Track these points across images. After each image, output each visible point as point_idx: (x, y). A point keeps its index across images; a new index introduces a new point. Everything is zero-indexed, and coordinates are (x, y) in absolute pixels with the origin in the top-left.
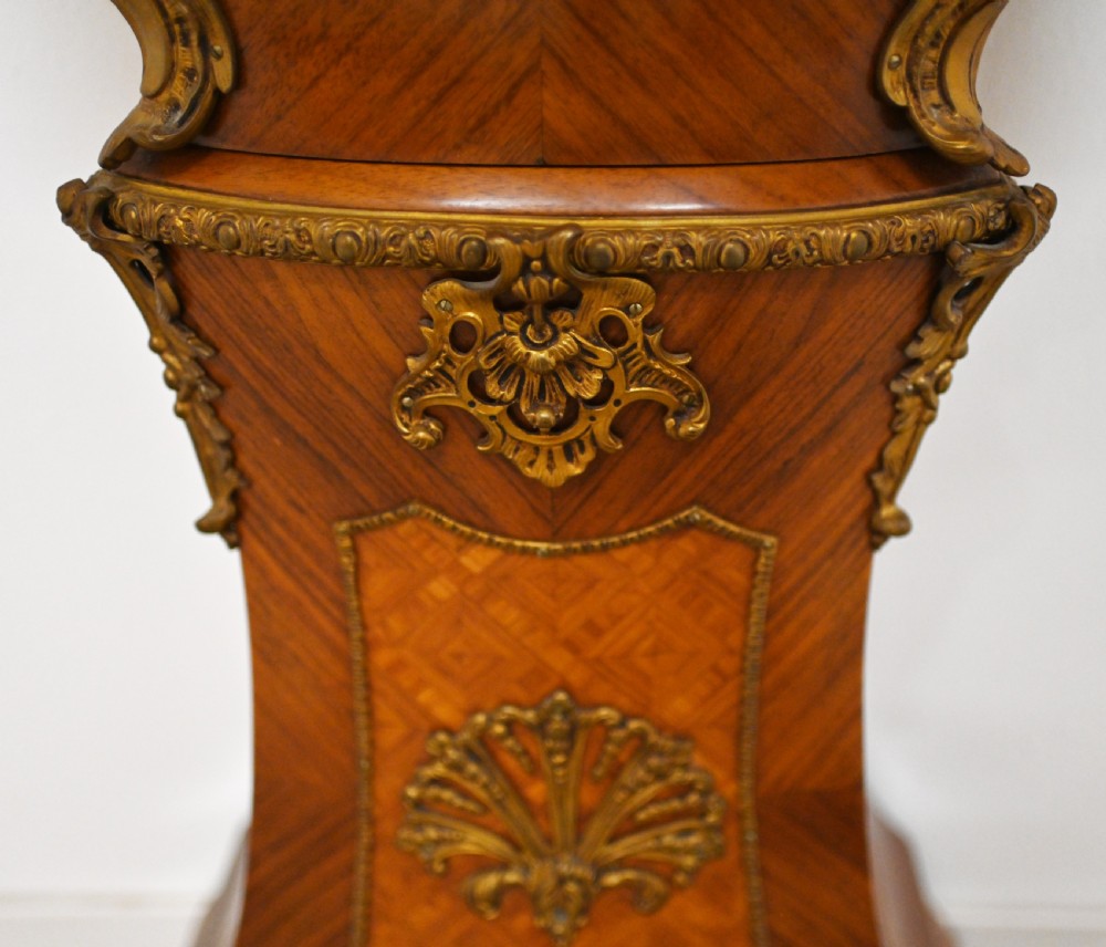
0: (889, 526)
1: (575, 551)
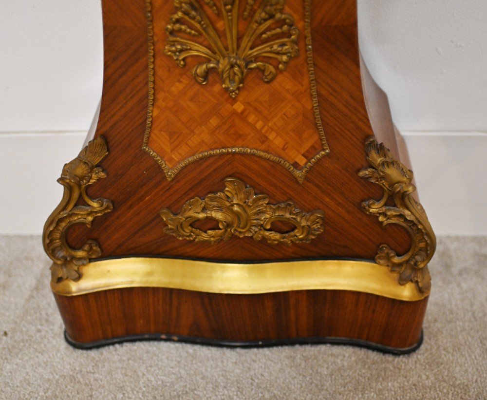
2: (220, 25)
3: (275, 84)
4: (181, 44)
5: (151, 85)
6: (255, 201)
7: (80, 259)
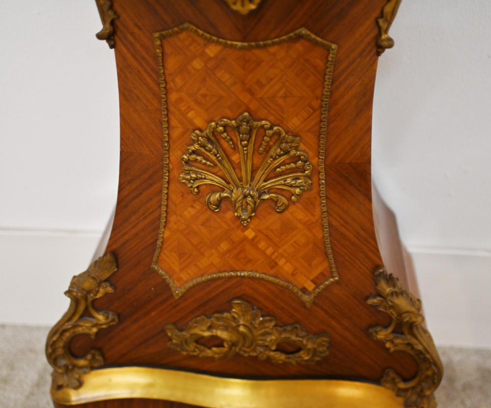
0: (385, 43)
1: (252, 47)
2: (235, 158)
3: (287, 214)
4: (196, 173)
5: (164, 209)
6: (262, 323)
7: (81, 367)
